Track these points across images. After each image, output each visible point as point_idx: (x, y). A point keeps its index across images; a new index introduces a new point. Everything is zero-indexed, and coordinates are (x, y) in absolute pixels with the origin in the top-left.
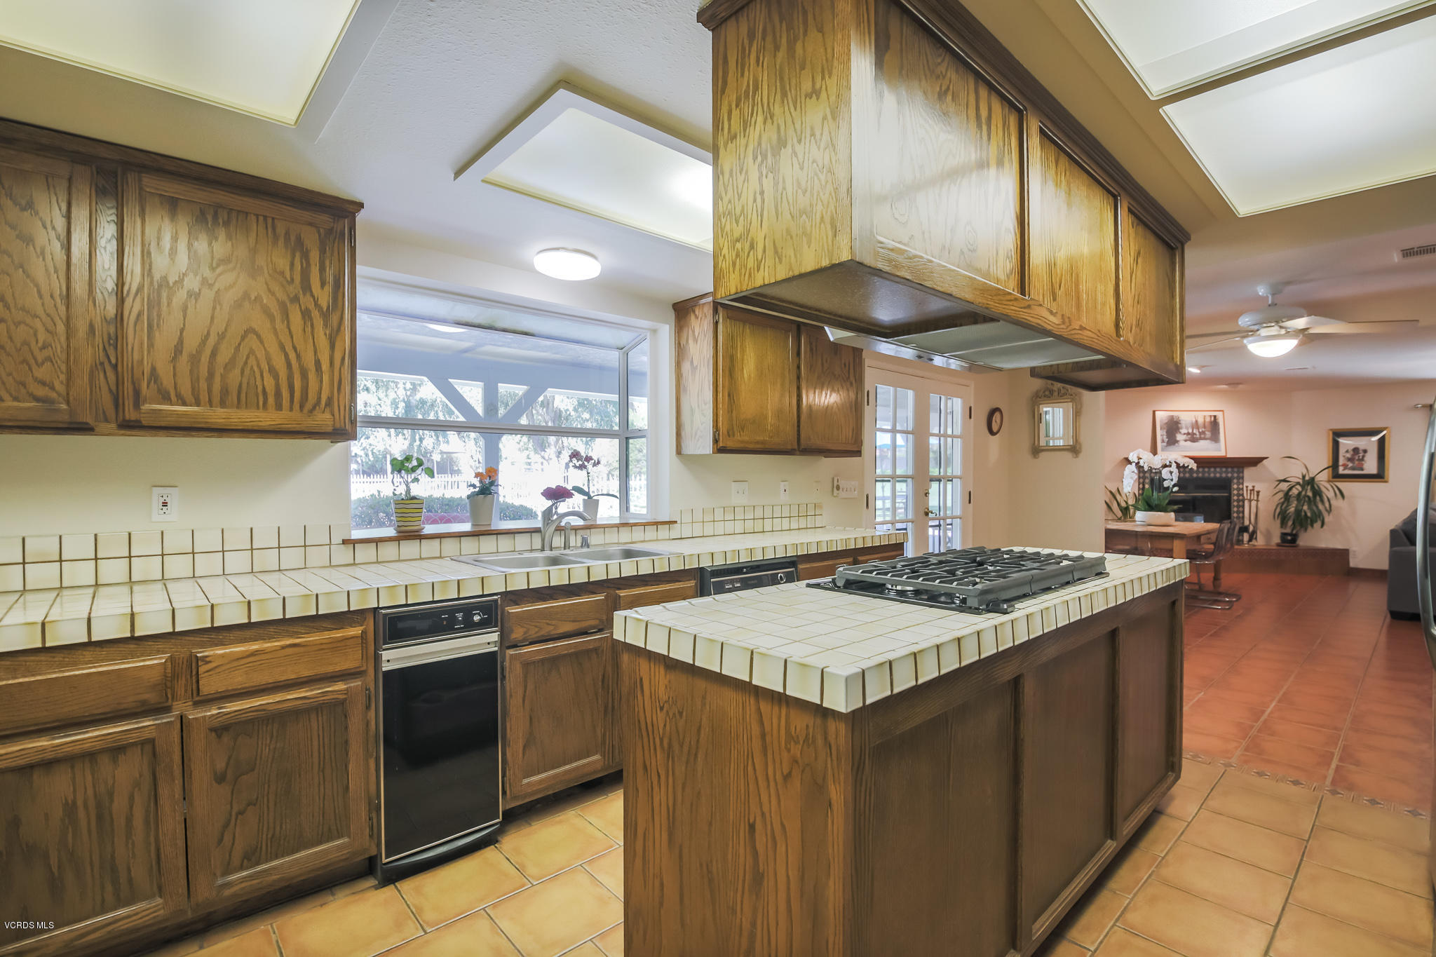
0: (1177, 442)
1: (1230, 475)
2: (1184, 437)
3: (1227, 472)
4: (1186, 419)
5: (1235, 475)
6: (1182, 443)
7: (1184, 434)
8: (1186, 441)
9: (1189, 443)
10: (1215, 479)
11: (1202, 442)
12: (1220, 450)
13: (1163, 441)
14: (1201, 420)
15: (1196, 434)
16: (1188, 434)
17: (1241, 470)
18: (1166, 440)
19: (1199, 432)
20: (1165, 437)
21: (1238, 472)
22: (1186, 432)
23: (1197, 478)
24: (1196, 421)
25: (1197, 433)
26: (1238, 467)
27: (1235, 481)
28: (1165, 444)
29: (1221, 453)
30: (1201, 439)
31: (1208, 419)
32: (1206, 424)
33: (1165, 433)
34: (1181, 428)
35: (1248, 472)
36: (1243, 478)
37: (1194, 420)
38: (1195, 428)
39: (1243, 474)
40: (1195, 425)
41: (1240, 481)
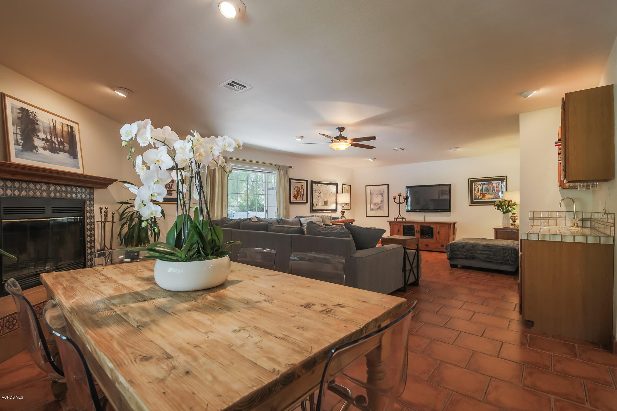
0: (36, 148)
1: (83, 196)
2: (43, 143)
3: (82, 192)
4: (43, 120)
5: (88, 196)
6: (41, 151)
7: (43, 139)
8: (45, 149)
9: (47, 153)
10: (71, 200)
11: (61, 155)
12: (79, 168)
13: (17, 144)
15: (54, 143)
16: (46, 140)
17: (92, 191)
20: (19, 137)
21: (90, 193)
22: (44, 137)
24: (55, 127)
25: (57, 143)
26: (90, 188)
27: (88, 202)
28: (20, 147)
29: (80, 171)
30: (59, 150)
31: (65, 129)
32: (64, 133)
33: (18, 132)
34: (39, 131)
35: (98, 193)
36: (93, 200)
37: (52, 125)
38: (53, 136)
39: (94, 195)
40: (53, 132)
41: (92, 203)
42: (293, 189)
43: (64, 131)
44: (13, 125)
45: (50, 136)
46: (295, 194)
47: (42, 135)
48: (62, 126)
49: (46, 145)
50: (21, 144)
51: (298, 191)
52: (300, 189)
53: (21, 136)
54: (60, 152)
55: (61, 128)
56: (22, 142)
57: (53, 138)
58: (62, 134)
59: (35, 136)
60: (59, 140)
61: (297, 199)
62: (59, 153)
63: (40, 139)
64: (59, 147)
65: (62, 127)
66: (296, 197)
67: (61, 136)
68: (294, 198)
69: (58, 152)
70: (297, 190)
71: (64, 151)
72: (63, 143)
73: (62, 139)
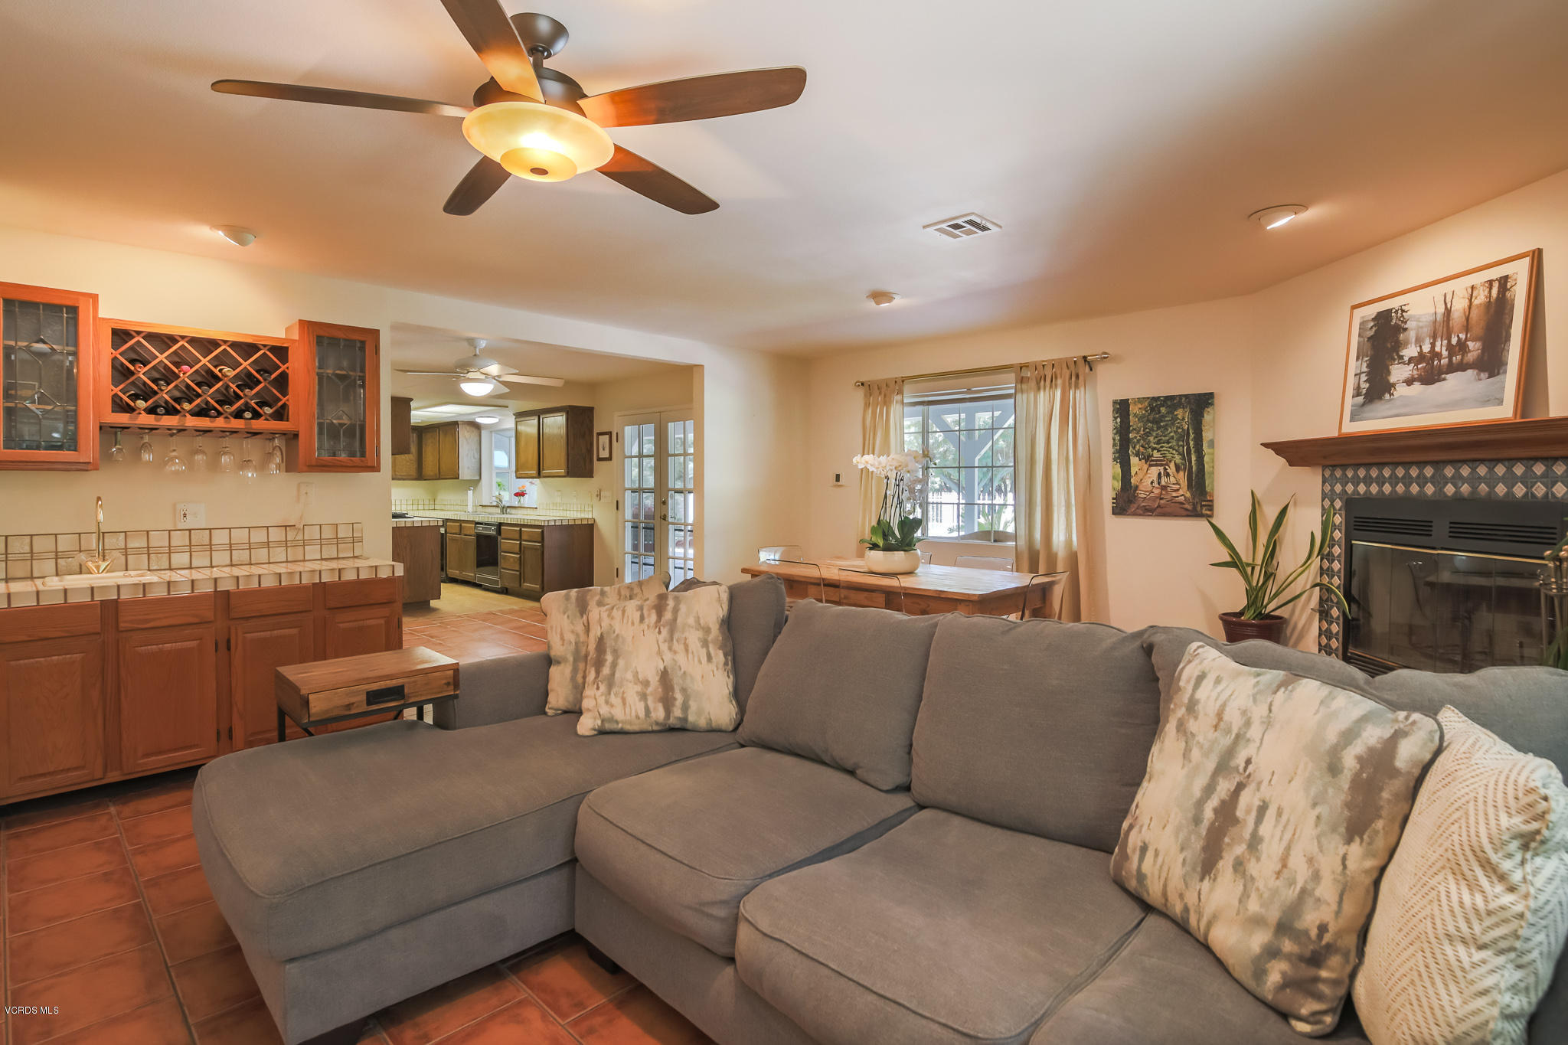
0: (1390, 388)
2: (1408, 372)
4: (1421, 309)
6: (1401, 390)
7: (1411, 360)
8: (1409, 382)
9: (1417, 387)
10: (1510, 504)
11: (1452, 380)
12: (1500, 403)
13: (1357, 394)
14: (1459, 306)
15: (1439, 356)
16: (1421, 357)
18: (1365, 386)
19: (1450, 347)
20: (1364, 378)
22: (1415, 352)
23: (1458, 499)
24: (1448, 312)
25: (1445, 353)
28: (1361, 399)
29: (1507, 412)
30: (1452, 368)
31: (1480, 298)
32: (1474, 314)
33: (1365, 369)
34: (1406, 344)
37: (1441, 310)
38: (1439, 340)
40: (1441, 328)
43: (1473, 309)
44: (1358, 359)
45: (1431, 344)
47: (1410, 351)
48: (1472, 295)
49: (1415, 372)
50: (1364, 391)
53: (1366, 375)
54: (1448, 376)
55: (1467, 302)
56: (1368, 385)
57: (1438, 344)
58: (1467, 319)
59: (1394, 360)
60: (1454, 341)
62: (1444, 379)
63: (1404, 363)
64: (1450, 360)
65: (1471, 300)
67: (1463, 326)
69: (1443, 376)
71: (1462, 367)
72: (1462, 346)
73: (1462, 336)
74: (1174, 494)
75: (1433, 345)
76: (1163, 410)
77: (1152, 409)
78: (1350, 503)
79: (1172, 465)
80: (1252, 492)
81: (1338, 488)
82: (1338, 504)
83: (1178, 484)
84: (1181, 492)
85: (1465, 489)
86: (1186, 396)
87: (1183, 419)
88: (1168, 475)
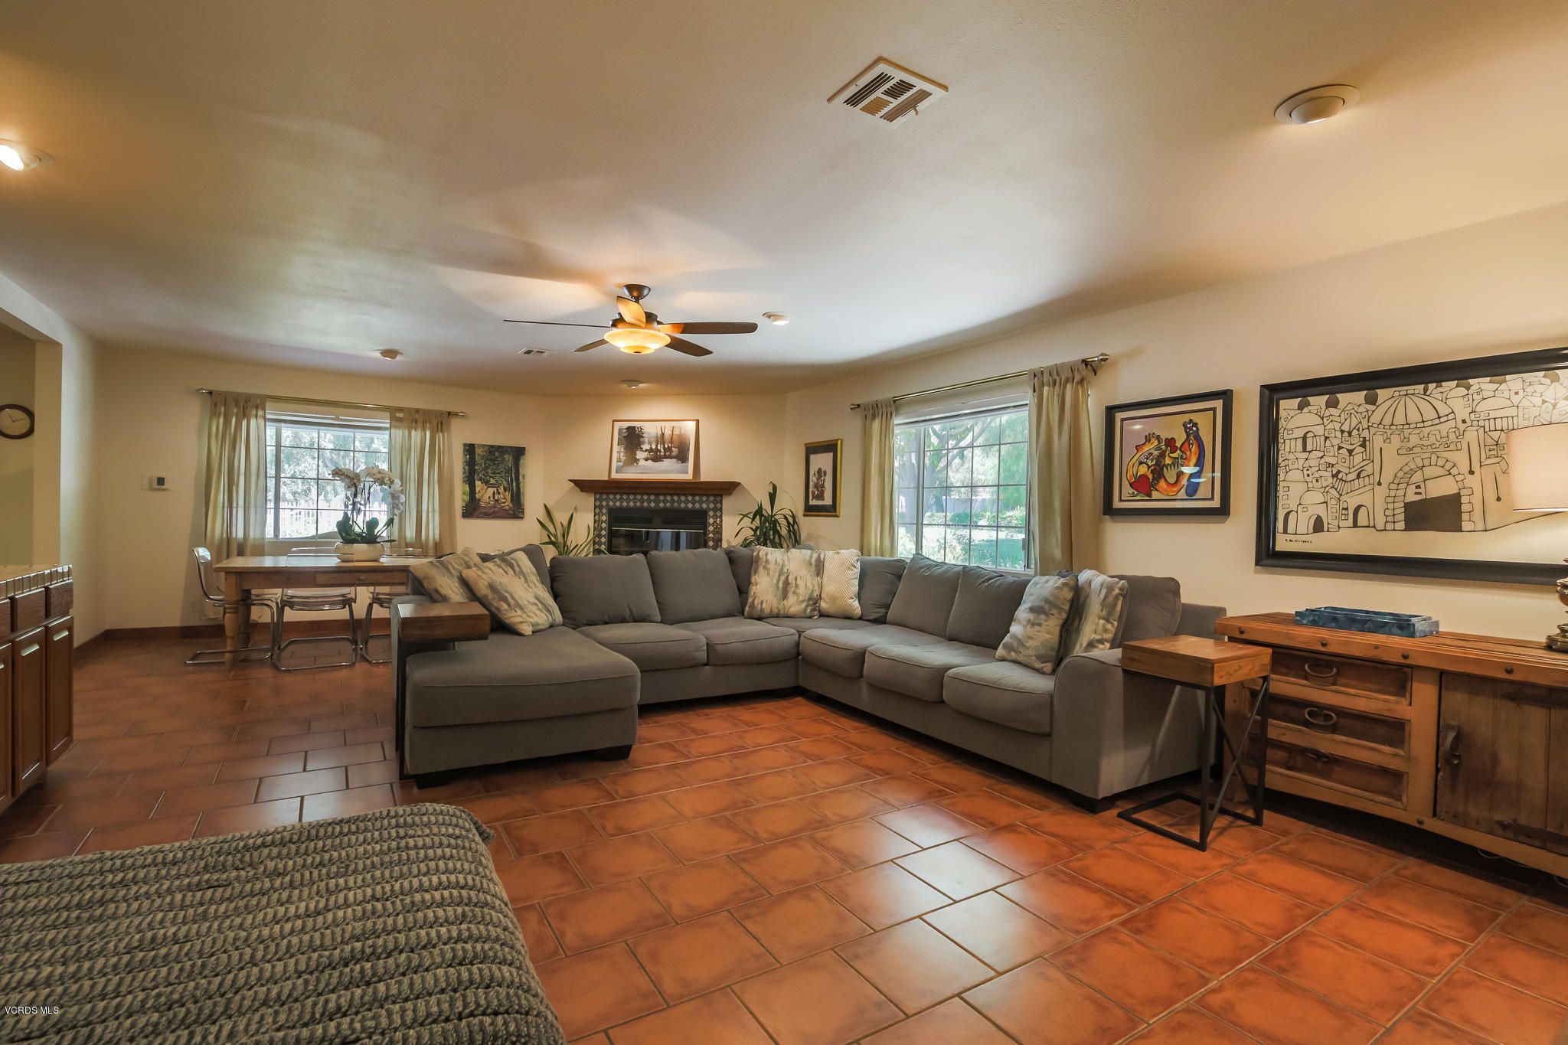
0: (637, 461)
1: (704, 506)
2: (645, 455)
3: (701, 502)
4: (650, 430)
5: (712, 506)
6: (642, 463)
7: (646, 450)
8: (646, 460)
9: (650, 462)
10: (685, 510)
11: (666, 462)
12: (687, 473)
13: (619, 460)
14: (668, 433)
15: (660, 451)
16: (651, 450)
17: (718, 499)
18: (623, 458)
19: (664, 448)
20: (622, 454)
21: (715, 503)
22: (649, 448)
23: (665, 509)
24: (663, 434)
25: (662, 450)
26: (715, 496)
27: (711, 513)
28: (621, 464)
29: (691, 477)
30: (666, 457)
31: (676, 432)
32: (674, 437)
33: (622, 450)
34: (644, 443)
35: (727, 502)
36: (721, 510)
37: (659, 432)
38: (659, 444)
39: (721, 504)
40: (660, 440)
41: (718, 514)
42: (1129, 451)
43: (673, 435)
44: (618, 444)
45: (655, 445)
46: (1143, 469)
47: (646, 447)
48: (672, 430)
49: (648, 456)
50: (623, 460)
51: (1162, 455)
52: (1178, 444)
53: (624, 452)
54: (664, 459)
55: (671, 432)
57: (659, 446)
58: (672, 438)
59: (638, 448)
60: (666, 446)
61: (1155, 495)
62: (662, 461)
63: (643, 451)
64: (665, 453)
65: (673, 432)
66: (1144, 486)
67: (669, 441)
68: (1131, 491)
69: (662, 459)
70: (1156, 453)
71: (670, 457)
72: (670, 449)
73: (670, 445)
74: (503, 505)
75: (657, 446)
76: (497, 454)
77: (490, 453)
78: (612, 511)
79: (502, 487)
80: (545, 506)
81: (604, 503)
82: (604, 511)
83: (505, 499)
84: (507, 504)
85: (668, 505)
86: (511, 447)
87: (509, 461)
88: (499, 493)
